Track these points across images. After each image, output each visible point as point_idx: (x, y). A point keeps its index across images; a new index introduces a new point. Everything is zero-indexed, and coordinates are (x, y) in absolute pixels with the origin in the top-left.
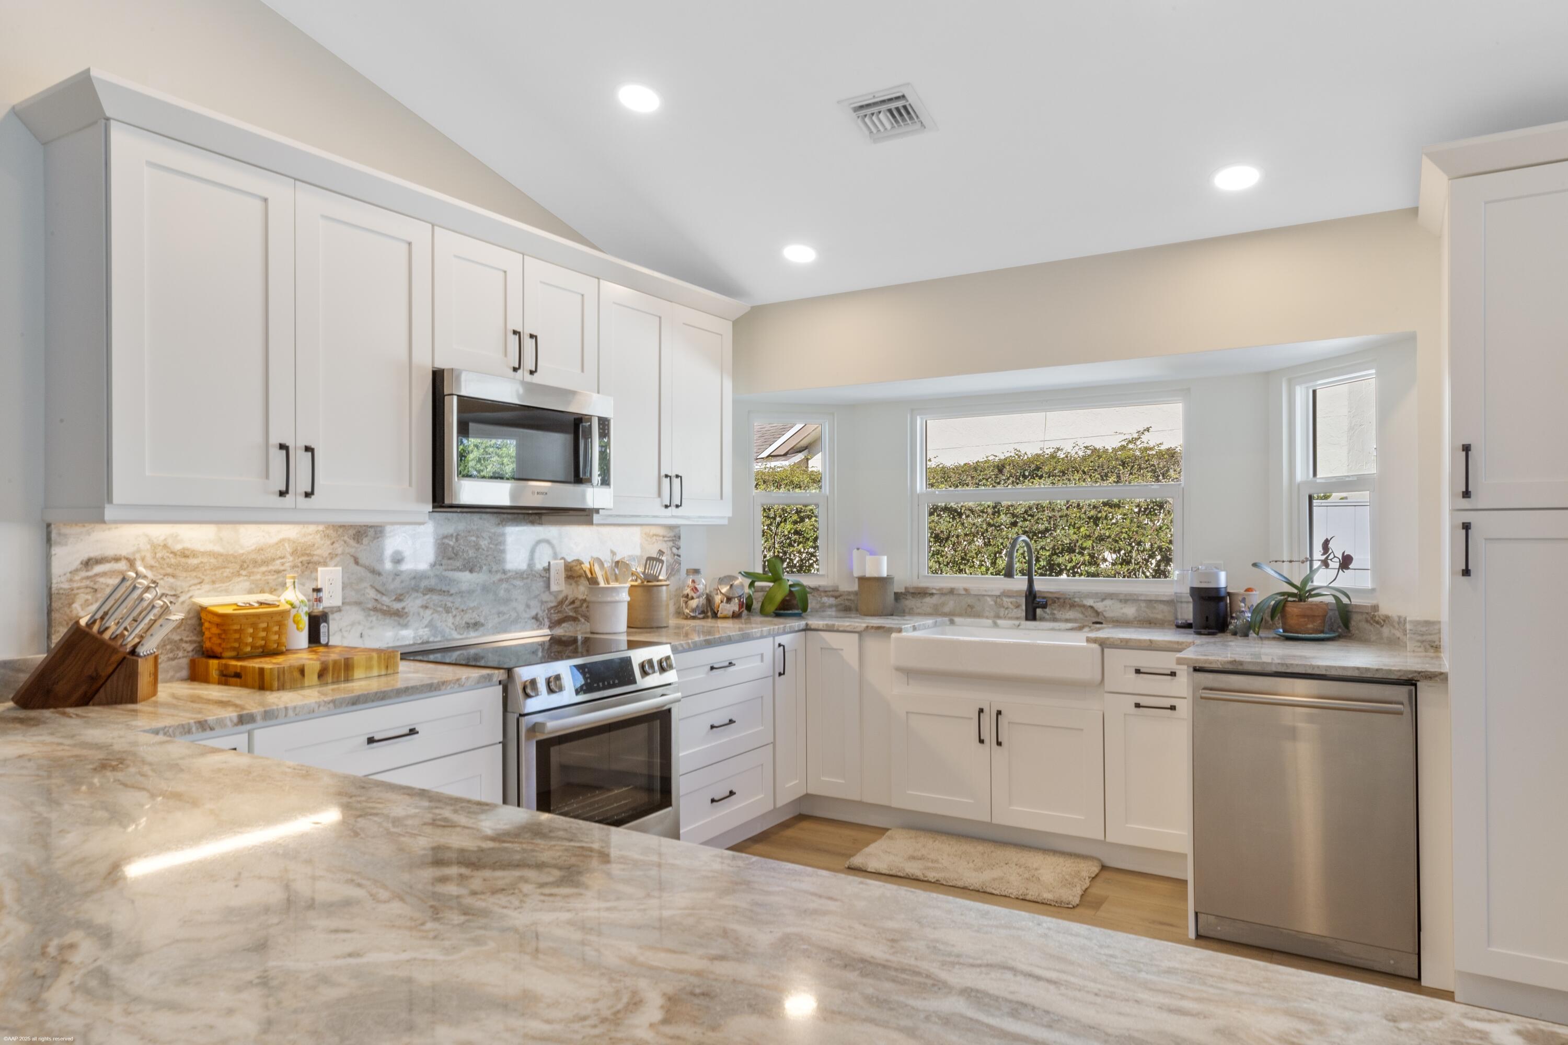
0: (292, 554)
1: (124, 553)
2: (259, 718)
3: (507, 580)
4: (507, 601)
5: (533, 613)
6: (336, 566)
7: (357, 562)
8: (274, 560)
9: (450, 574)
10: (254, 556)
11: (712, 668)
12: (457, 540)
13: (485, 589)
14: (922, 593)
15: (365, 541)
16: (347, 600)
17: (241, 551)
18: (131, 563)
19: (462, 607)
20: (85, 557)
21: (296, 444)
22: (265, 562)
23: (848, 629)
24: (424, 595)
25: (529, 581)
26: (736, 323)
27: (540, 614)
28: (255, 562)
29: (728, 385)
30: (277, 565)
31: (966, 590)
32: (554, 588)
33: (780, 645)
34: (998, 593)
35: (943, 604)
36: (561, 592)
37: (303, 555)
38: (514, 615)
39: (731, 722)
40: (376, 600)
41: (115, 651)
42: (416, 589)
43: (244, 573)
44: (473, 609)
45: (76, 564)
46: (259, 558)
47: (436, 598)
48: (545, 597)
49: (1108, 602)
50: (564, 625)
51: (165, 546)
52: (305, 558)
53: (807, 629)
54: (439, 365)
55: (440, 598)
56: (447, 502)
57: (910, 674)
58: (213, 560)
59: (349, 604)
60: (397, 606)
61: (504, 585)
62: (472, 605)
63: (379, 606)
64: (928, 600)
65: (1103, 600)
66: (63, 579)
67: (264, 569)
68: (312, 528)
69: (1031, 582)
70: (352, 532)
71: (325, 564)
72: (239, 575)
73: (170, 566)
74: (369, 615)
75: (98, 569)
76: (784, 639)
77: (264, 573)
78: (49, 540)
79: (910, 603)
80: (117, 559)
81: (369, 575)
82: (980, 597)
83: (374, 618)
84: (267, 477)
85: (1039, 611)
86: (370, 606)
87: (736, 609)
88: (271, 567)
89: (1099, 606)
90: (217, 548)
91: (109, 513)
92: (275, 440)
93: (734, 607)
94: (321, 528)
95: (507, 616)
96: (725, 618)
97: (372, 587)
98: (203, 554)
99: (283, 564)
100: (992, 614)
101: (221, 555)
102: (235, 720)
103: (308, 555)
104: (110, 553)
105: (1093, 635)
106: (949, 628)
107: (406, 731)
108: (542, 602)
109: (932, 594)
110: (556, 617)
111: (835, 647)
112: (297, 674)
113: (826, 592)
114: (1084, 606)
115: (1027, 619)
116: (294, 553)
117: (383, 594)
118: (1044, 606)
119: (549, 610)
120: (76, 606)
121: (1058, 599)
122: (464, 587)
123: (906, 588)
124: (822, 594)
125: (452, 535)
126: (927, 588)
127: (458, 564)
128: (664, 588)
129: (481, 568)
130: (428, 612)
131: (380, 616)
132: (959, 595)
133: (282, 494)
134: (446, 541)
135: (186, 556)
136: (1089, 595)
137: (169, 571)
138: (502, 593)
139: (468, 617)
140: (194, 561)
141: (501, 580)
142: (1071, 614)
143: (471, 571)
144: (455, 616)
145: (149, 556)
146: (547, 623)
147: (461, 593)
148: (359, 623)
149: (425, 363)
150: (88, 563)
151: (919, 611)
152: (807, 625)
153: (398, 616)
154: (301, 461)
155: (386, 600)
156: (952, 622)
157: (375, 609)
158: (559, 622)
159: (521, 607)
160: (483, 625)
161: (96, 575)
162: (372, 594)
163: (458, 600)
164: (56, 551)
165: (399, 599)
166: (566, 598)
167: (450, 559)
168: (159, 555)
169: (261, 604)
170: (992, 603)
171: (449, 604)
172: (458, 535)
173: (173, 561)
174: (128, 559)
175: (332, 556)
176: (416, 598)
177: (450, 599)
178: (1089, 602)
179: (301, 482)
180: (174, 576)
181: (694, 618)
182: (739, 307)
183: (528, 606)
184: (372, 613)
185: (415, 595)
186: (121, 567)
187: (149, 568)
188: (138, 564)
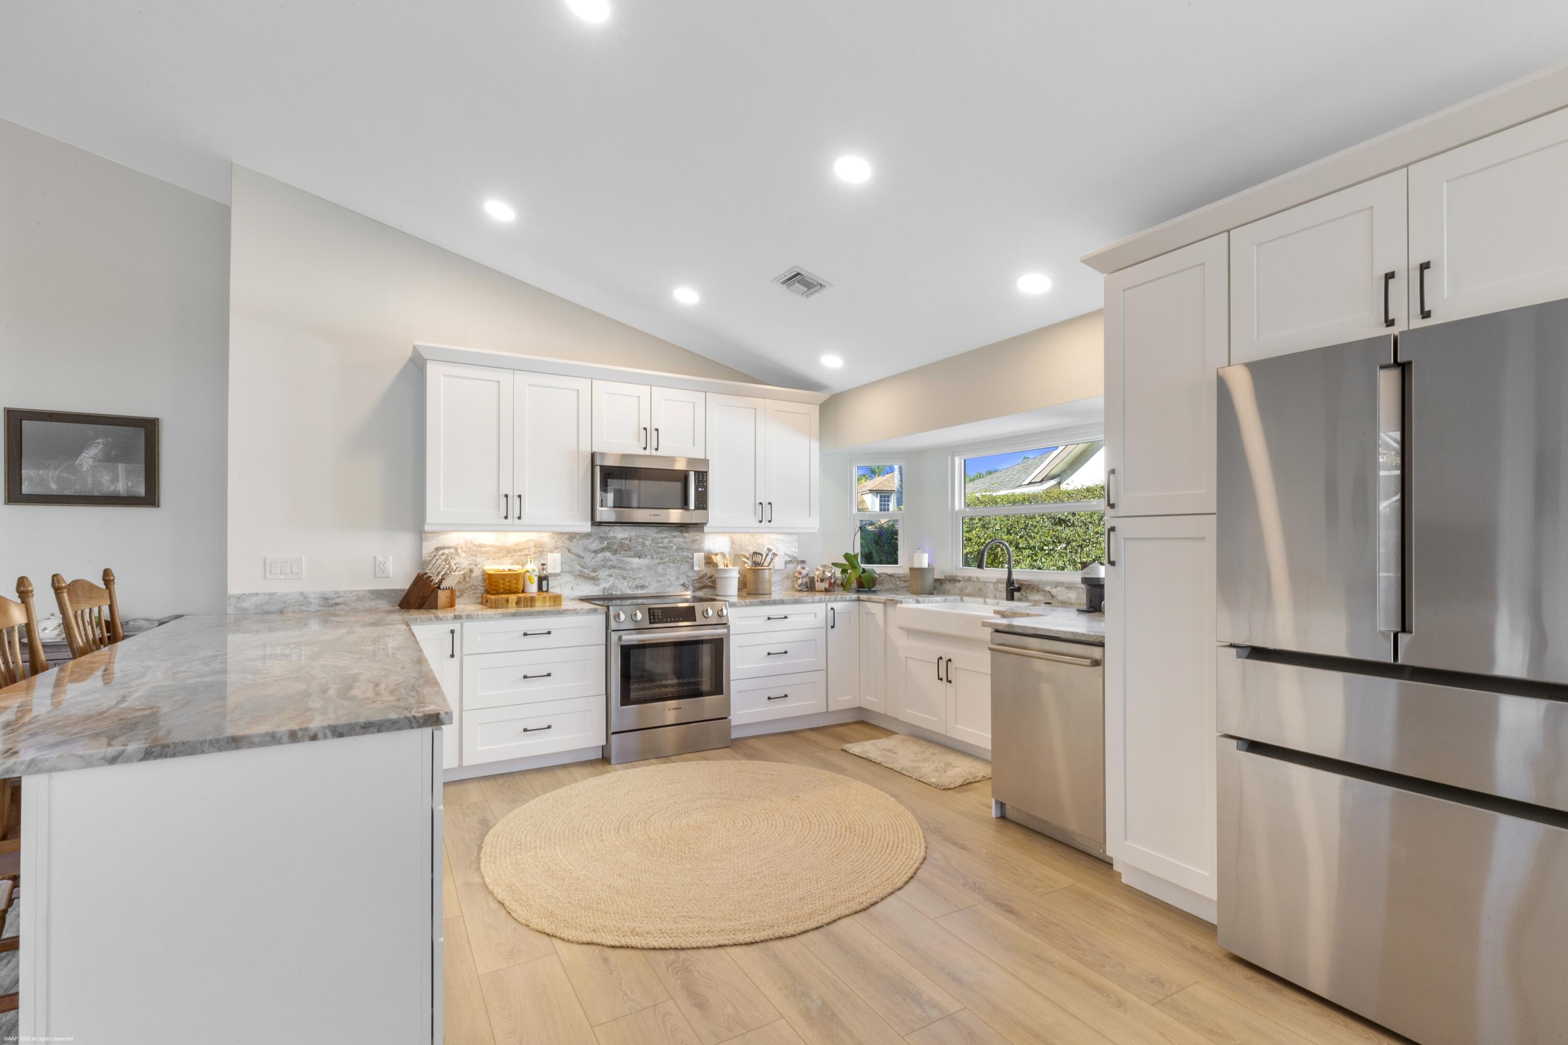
0: (534, 547)
1: (453, 545)
2: (464, 617)
3: (663, 563)
4: (663, 575)
5: (682, 582)
6: (558, 553)
7: (569, 551)
8: (524, 549)
9: (626, 559)
10: (514, 547)
11: (769, 619)
12: (630, 541)
13: (649, 568)
14: (953, 580)
15: (574, 541)
16: (564, 570)
17: (508, 545)
18: (456, 549)
19: (634, 577)
20: (436, 546)
21: (512, 494)
22: (520, 550)
23: (877, 600)
24: (609, 569)
25: (678, 564)
26: (821, 406)
27: (687, 583)
28: (515, 551)
29: (815, 445)
30: (526, 552)
31: (977, 578)
32: (696, 568)
33: (832, 609)
34: (995, 581)
35: (965, 588)
36: (702, 571)
37: (540, 547)
38: (668, 583)
39: (786, 652)
40: (581, 571)
42: (604, 566)
43: (509, 555)
44: (641, 578)
45: (432, 549)
46: (517, 548)
47: (617, 571)
48: (690, 574)
49: (1059, 589)
50: (705, 590)
51: (471, 542)
52: (541, 549)
53: (859, 600)
54: (594, 451)
55: (619, 571)
56: (596, 520)
57: (911, 632)
58: (494, 549)
59: (565, 572)
60: (594, 574)
61: (661, 566)
62: (640, 576)
63: (582, 574)
64: (957, 584)
65: (1056, 587)
66: (427, 556)
67: (519, 553)
68: (545, 534)
69: (1010, 573)
70: (567, 536)
71: (552, 552)
72: (507, 556)
73: (473, 551)
74: (577, 579)
75: (440, 553)
76: (838, 606)
77: (519, 556)
78: (422, 539)
79: (948, 586)
80: (450, 548)
81: (577, 558)
82: (985, 583)
83: (580, 580)
84: (499, 510)
85: (1016, 594)
86: (577, 574)
87: (827, 586)
88: (523, 553)
89: (1054, 591)
90: (496, 544)
91: (426, 527)
92: (501, 493)
93: (825, 585)
94: (550, 534)
95: (663, 583)
96: (821, 591)
97: (578, 564)
98: (489, 546)
99: (529, 552)
100: (992, 595)
101: (498, 547)
102: (453, 617)
103: (542, 547)
104: (447, 545)
105: (998, 608)
106: (960, 604)
107: (546, 632)
108: (688, 577)
109: (959, 581)
110: (697, 585)
111: (873, 612)
112: (504, 602)
113: (899, 577)
114: (1045, 591)
115: (1007, 599)
116: (535, 546)
117: (584, 568)
118: (1019, 589)
119: (693, 581)
121: (1030, 585)
122: (635, 566)
123: (945, 576)
124: (897, 579)
125: (627, 538)
126: (956, 576)
127: (631, 554)
128: (767, 571)
129: (646, 556)
130: (612, 579)
131: (583, 579)
132: (975, 581)
133: (505, 518)
134: (623, 541)
135: (481, 547)
136: (1046, 583)
137: (473, 553)
138: (660, 570)
139: (637, 583)
140: (484, 549)
141: (659, 563)
142: (1037, 597)
143: (639, 557)
144: (629, 582)
145: (464, 546)
146: (691, 588)
147: (633, 569)
148: (571, 582)
149: (586, 449)
150: (437, 549)
151: (953, 592)
152: (858, 597)
153: (595, 579)
154: (516, 502)
155: (586, 571)
156: (962, 600)
157: (580, 576)
158: (701, 588)
159: (673, 579)
160: (647, 587)
161: (440, 555)
162: (578, 568)
163: (631, 573)
164: (425, 544)
165: (594, 571)
166: (706, 575)
167: (626, 551)
168: (469, 546)
169: (510, 570)
170: (992, 587)
171: (625, 575)
172: (631, 538)
173: (475, 549)
174: (454, 548)
175: (556, 548)
176: (605, 571)
177: (626, 572)
178: (1048, 588)
179: (516, 512)
180: (475, 556)
181: (800, 591)
182: (822, 396)
183: (678, 578)
184: (578, 577)
185: (604, 569)
186: (452, 550)
187: (465, 552)
188: (459, 550)
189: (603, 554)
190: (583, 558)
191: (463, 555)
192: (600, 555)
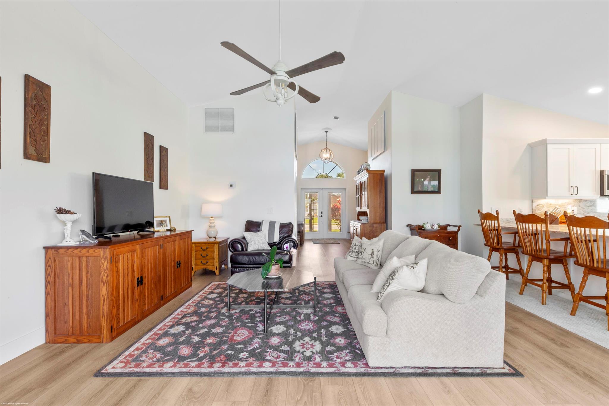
1: (542, 204)
7: (579, 206)
8: (564, 205)
10: (561, 205)
15: (581, 202)
17: (559, 204)
18: (543, 205)
19: (603, 216)
20: (537, 204)
21: (574, 186)
22: (563, 206)
40: (584, 213)
41: (556, 217)
45: (536, 205)
51: (548, 203)
54: (602, 169)
56: (604, 195)
59: (578, 214)
66: (534, 207)
68: (571, 200)
70: (579, 201)
75: (539, 206)
77: (563, 208)
78: (532, 202)
80: (541, 205)
81: (582, 209)
84: (569, 192)
90: (555, 203)
91: (547, 198)
92: (571, 186)
94: (573, 200)
97: (583, 211)
104: (540, 204)
116: (568, 204)
117: (585, 212)
120: (536, 211)
133: (572, 194)
137: (547, 207)
140: (552, 205)
145: (545, 204)
149: (599, 169)
154: (575, 189)
155: (585, 213)
161: (539, 207)
162: (583, 212)
164: (533, 203)
175: (575, 205)
179: (575, 192)
180: (549, 208)
185: (592, 213)
186: (542, 206)
187: (545, 206)
188: (544, 206)
189: (592, 207)
190: (584, 208)
191: (545, 207)
192: (590, 208)
